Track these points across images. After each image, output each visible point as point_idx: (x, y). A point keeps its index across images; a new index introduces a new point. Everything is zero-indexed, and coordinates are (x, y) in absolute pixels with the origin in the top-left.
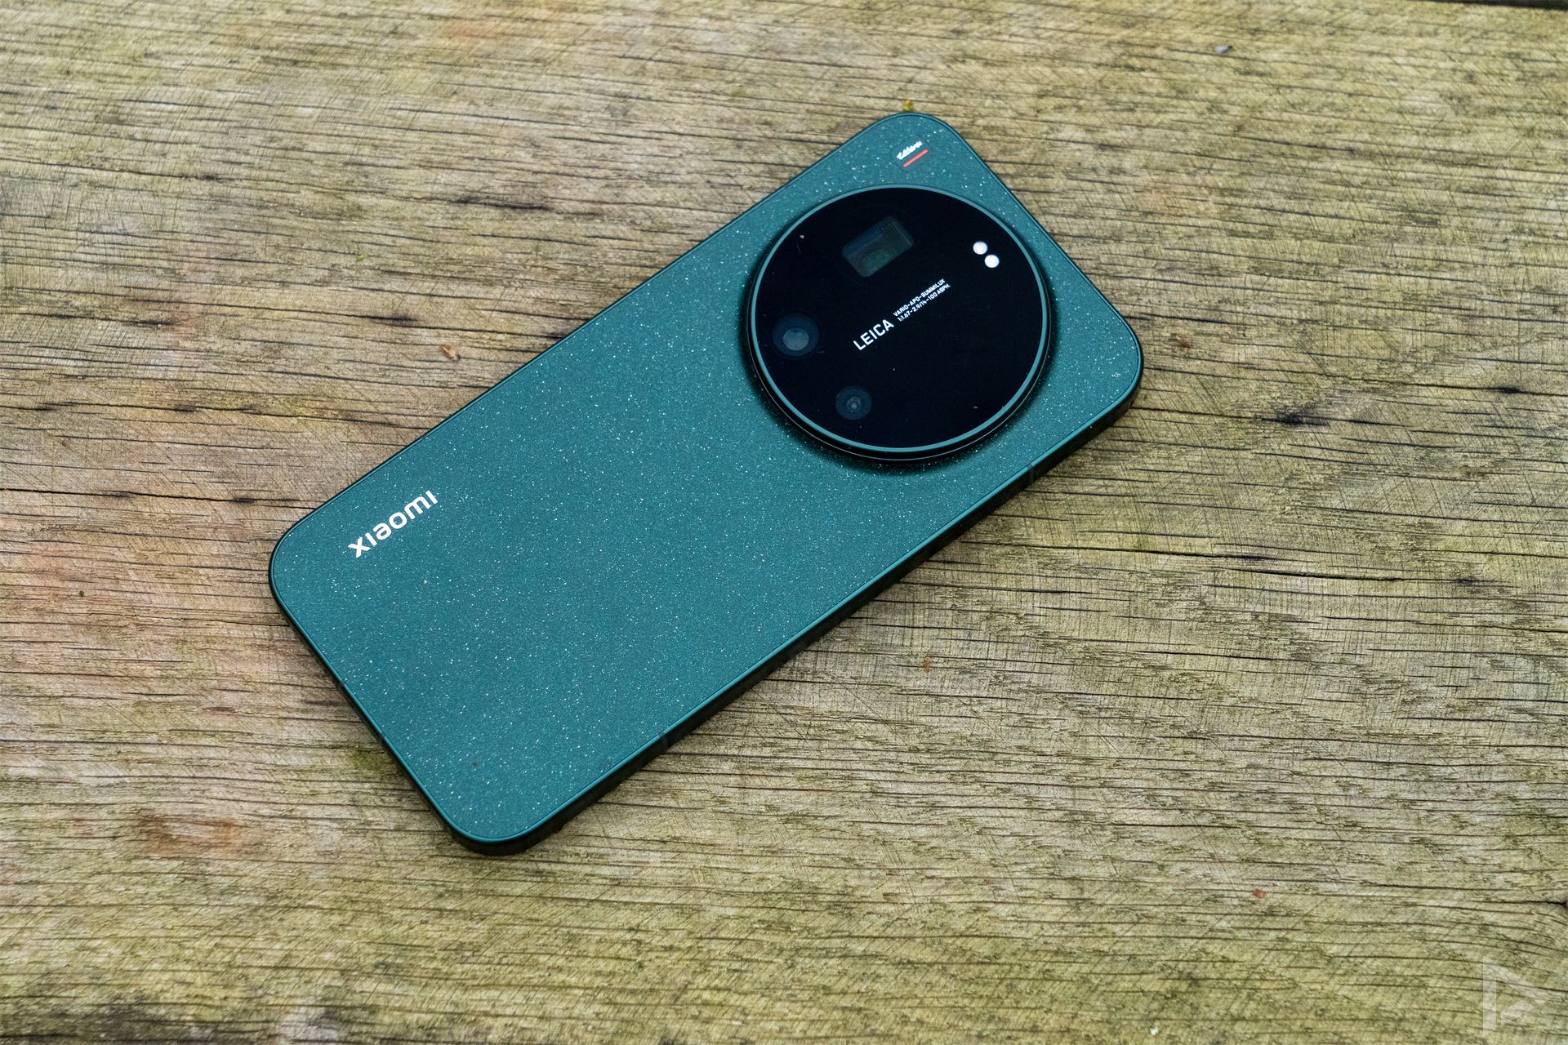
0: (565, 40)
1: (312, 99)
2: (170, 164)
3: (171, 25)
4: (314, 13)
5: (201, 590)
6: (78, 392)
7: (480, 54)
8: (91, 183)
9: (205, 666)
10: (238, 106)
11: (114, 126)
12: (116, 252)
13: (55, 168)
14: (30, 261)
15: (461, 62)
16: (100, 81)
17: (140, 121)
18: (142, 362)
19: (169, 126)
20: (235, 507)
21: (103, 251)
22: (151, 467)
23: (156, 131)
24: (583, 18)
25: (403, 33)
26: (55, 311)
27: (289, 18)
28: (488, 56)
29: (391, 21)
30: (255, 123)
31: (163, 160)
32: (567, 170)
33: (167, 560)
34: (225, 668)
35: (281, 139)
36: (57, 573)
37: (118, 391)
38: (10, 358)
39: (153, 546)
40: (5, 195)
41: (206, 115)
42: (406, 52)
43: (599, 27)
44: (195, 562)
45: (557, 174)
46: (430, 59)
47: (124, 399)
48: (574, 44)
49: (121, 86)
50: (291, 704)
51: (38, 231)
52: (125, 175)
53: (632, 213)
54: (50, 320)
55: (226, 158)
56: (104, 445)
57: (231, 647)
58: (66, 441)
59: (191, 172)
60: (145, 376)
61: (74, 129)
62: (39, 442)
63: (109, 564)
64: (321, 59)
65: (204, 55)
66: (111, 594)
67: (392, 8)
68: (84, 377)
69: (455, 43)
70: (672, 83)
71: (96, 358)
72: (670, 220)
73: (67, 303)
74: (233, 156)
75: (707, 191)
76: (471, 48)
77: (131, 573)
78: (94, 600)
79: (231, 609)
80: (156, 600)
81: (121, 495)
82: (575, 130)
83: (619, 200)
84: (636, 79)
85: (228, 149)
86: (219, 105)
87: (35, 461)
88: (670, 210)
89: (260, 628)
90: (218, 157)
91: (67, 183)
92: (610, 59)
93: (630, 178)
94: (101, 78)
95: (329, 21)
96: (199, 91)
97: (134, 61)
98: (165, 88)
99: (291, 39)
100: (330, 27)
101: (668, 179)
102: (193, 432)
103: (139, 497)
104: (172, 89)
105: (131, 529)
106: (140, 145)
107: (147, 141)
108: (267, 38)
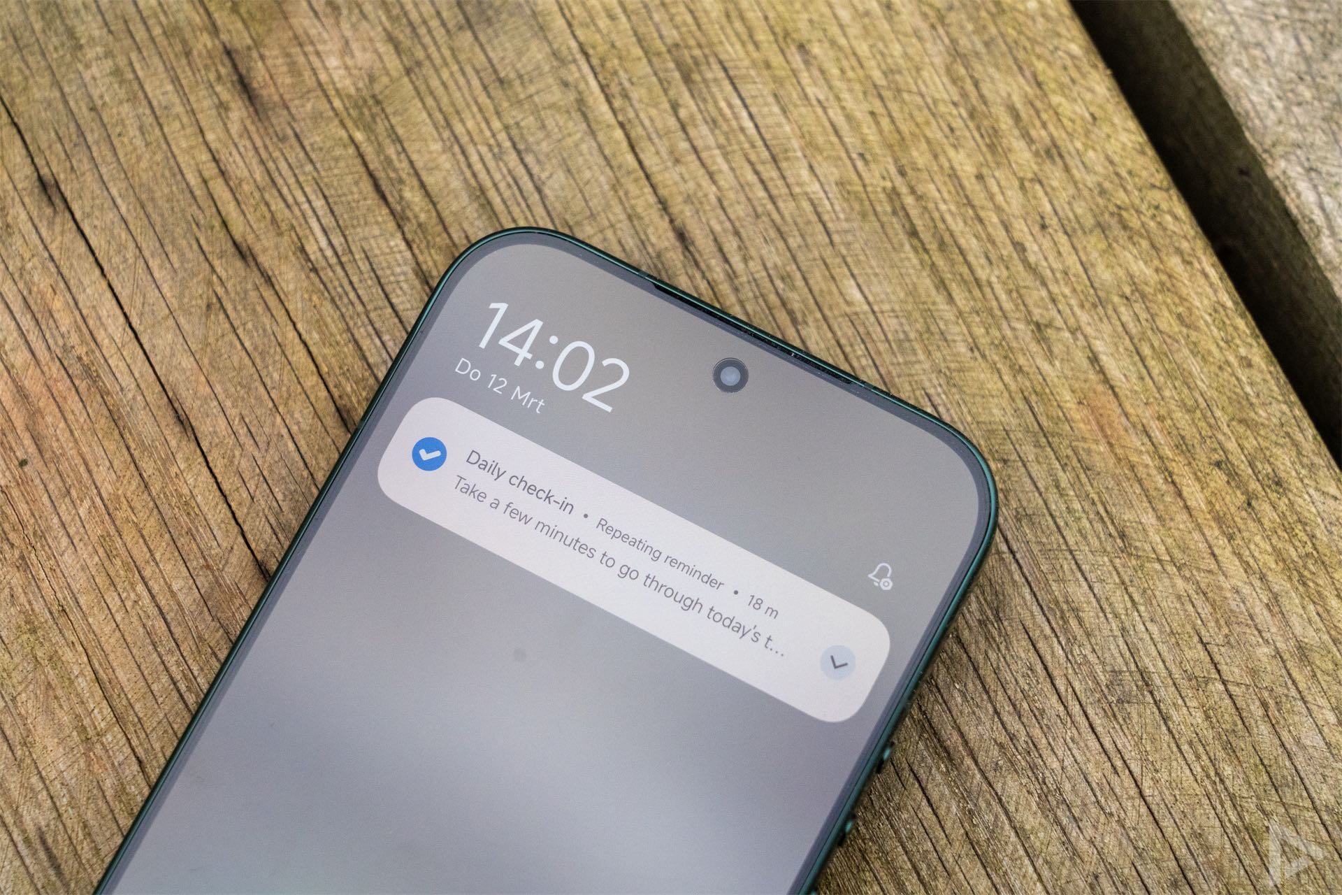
0: (1176, 552)
1: (877, 289)
2: (668, 178)
3: (863, 49)
4: (998, 209)
5: (114, 603)
6: (290, 277)
7: (1084, 456)
8: (581, 103)
9: (17, 676)
10: (806, 205)
11: (677, 75)
12: (507, 194)
13: (573, 44)
14: (430, 101)
15: (1055, 440)
16: (728, 16)
17: (704, 100)
18: (377, 326)
19: (722, 140)
20: (251, 570)
21: (498, 177)
22: (242, 431)
23: (704, 130)
24: (1225, 554)
25: (1046, 340)
26: (380, 175)
27: (971, 185)
28: (1086, 469)
29: (1054, 313)
30: (794, 242)
31: (669, 164)
32: (990, 680)
33: (130, 535)
34: (28, 704)
35: (793, 288)
36: (34, 414)
37: (320, 324)
38: (283, 165)
39: (138, 505)
40: (498, 12)
41: (765, 176)
42: (1022, 361)
43: (1227, 585)
44: (147, 573)
45: (976, 670)
46: (1033, 398)
47: (313, 338)
48: (1179, 569)
49: (738, 47)
50: (27, 819)
51: (475, 82)
52: (618, 134)
53: (983, 805)
54: (365, 177)
55: (722, 239)
56: (238, 356)
57: (59, 692)
58: (215, 305)
59: (675, 210)
60: (361, 342)
61: (642, 30)
62: (194, 275)
63: (82, 469)
64: (940, 262)
65: (849, 118)
66: (45, 499)
67: (1073, 302)
68: (315, 270)
69: (1077, 414)
70: (1209, 734)
71: (348, 267)
72: (1006, 862)
73: (401, 181)
74: (731, 245)
75: (1082, 884)
76: (1084, 439)
77: (87, 503)
78: (22, 483)
79: (111, 657)
80: (68, 558)
81: (183, 421)
82: (1054, 652)
83: (990, 775)
84: (1184, 683)
85: (737, 233)
86: (791, 180)
87: (165, 289)
88: (1022, 852)
89: (107, 711)
90: (717, 228)
91: (563, 73)
92: (1189, 628)
93: (1033, 768)
94: (734, 14)
95: (1001, 235)
96: (795, 144)
97: (783, 37)
98: (771, 99)
99: (943, 207)
100: (993, 243)
101: (1065, 821)
102: (320, 451)
103: (193, 445)
104: (776, 109)
105: (142, 464)
106: (672, 122)
107: (683, 128)
108: (925, 176)
